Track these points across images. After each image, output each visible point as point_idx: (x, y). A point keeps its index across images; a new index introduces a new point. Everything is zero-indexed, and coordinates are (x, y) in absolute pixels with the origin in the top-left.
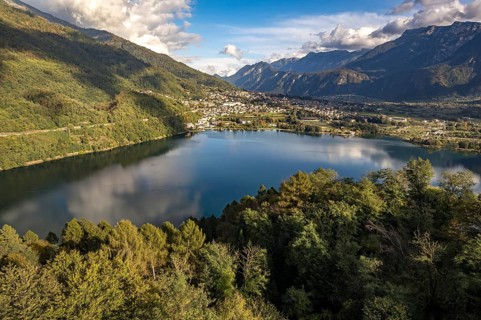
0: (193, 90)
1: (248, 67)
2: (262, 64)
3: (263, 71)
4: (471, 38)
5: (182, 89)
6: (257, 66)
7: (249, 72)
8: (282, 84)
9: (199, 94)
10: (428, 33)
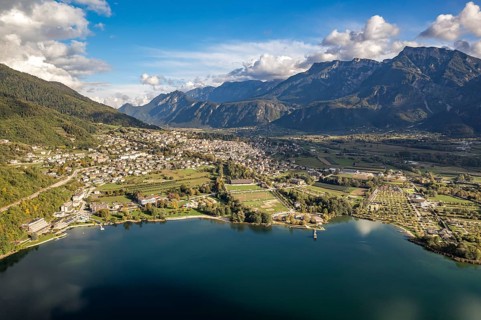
0: (80, 135)
1: (162, 96)
2: (177, 93)
3: (179, 101)
4: (370, 73)
5: (64, 134)
6: (172, 95)
7: (164, 101)
8: (200, 115)
9: (89, 141)
10: (334, 67)
